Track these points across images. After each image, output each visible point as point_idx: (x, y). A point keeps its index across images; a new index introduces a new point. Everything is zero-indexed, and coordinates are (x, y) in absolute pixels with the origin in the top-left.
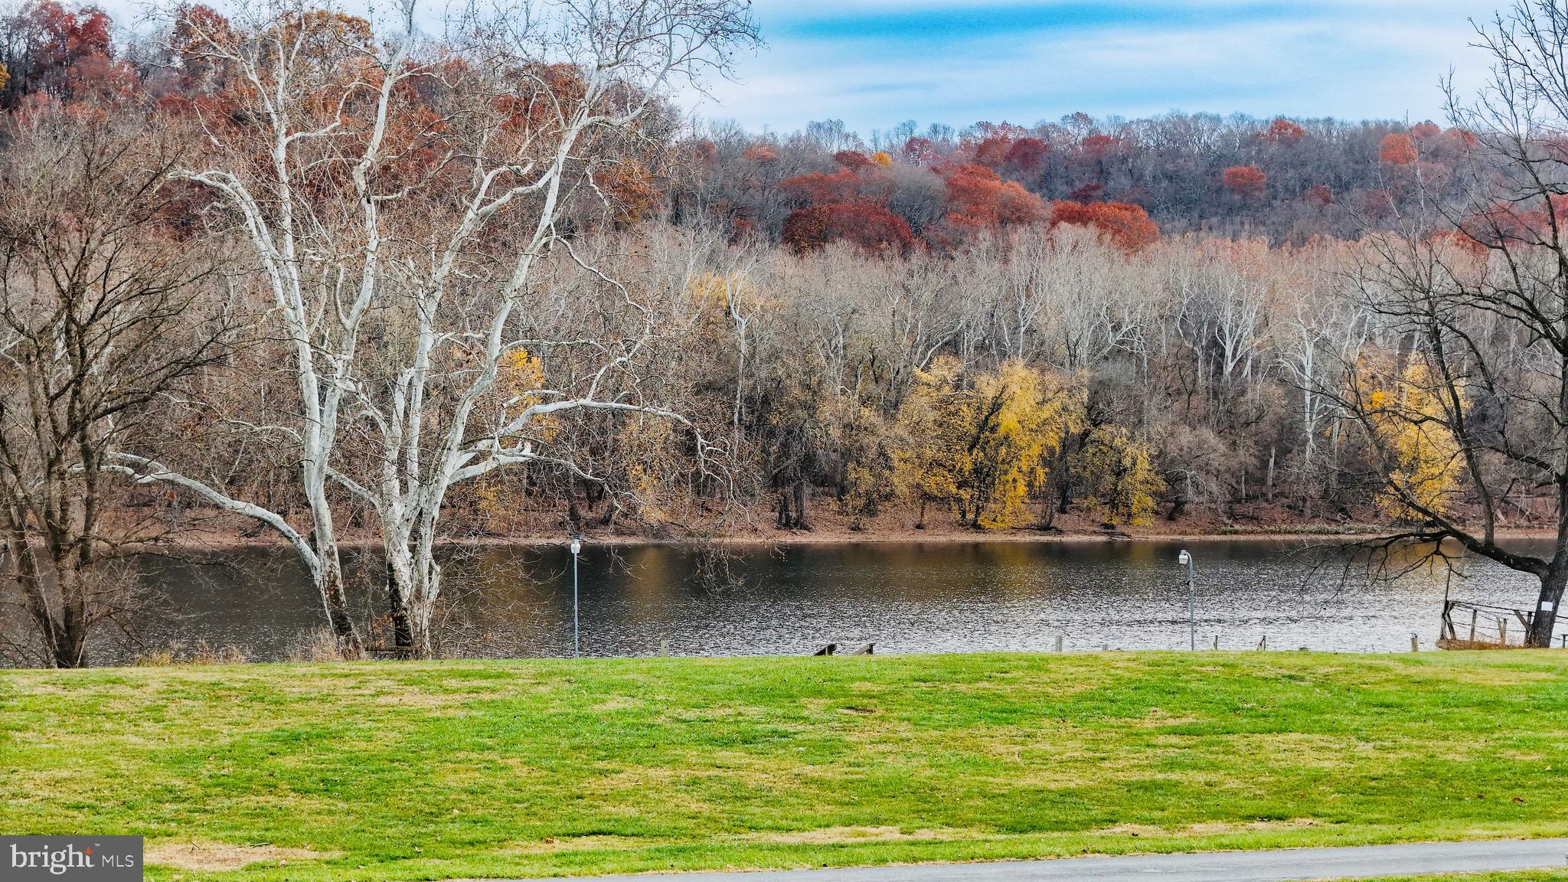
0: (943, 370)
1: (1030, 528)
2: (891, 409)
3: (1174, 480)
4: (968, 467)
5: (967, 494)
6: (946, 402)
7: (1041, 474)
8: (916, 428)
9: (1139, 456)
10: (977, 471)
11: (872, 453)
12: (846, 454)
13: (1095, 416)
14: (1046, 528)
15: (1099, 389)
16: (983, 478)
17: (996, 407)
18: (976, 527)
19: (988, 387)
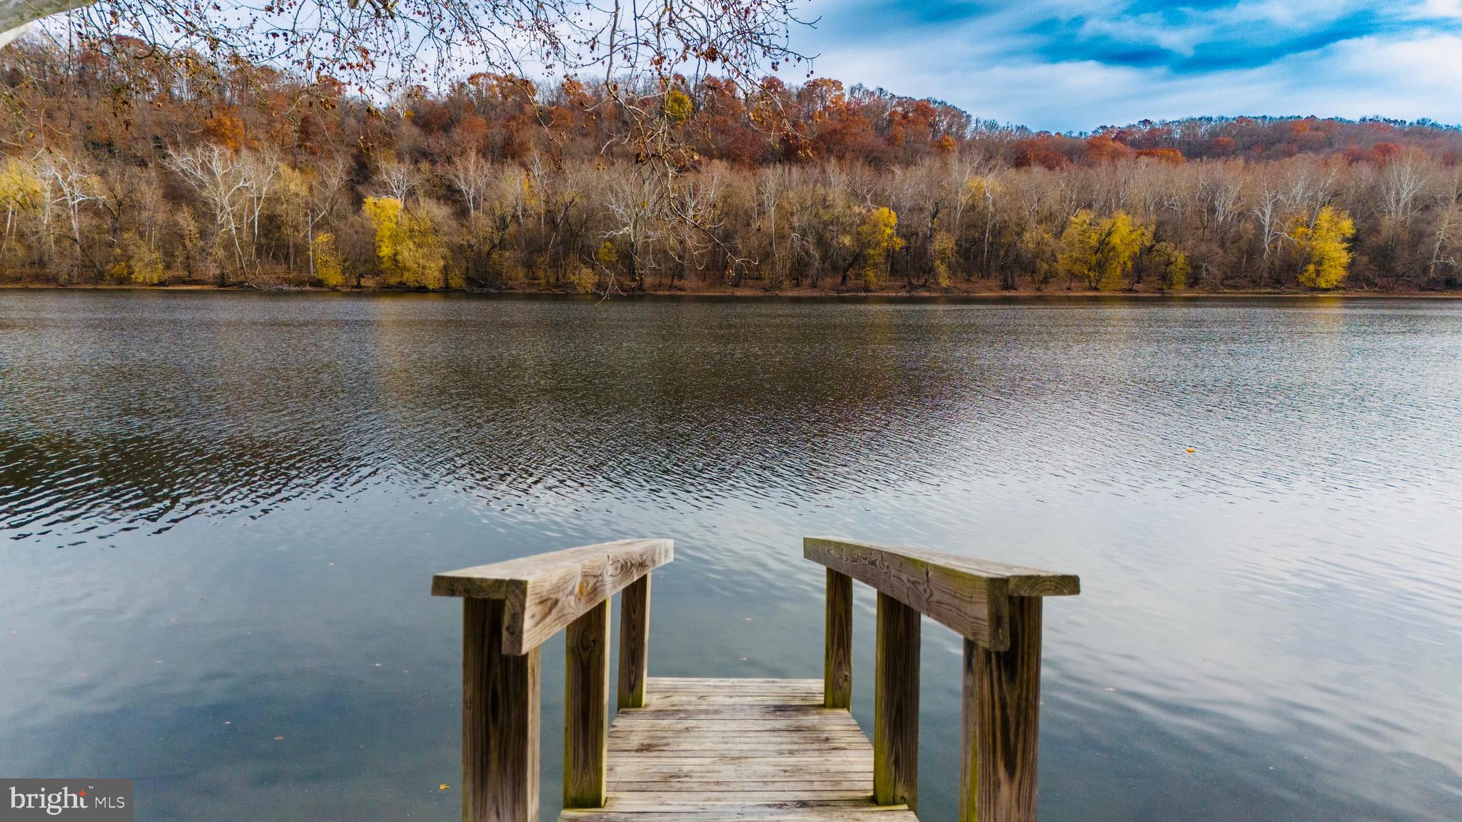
0: (1084, 216)
1: (1123, 290)
2: (1058, 235)
3: (1196, 268)
4: (1094, 261)
5: (1092, 274)
6: (1084, 231)
7: (1129, 264)
8: (1071, 244)
9: (1180, 258)
10: (1098, 263)
11: (1048, 254)
12: (1036, 256)
13: (1157, 237)
14: (1130, 290)
15: (1160, 225)
16: (1101, 267)
17: (1109, 234)
18: (1096, 289)
19: (1106, 224)
